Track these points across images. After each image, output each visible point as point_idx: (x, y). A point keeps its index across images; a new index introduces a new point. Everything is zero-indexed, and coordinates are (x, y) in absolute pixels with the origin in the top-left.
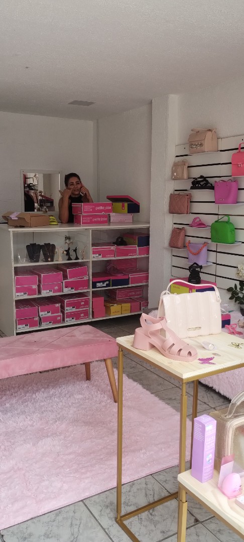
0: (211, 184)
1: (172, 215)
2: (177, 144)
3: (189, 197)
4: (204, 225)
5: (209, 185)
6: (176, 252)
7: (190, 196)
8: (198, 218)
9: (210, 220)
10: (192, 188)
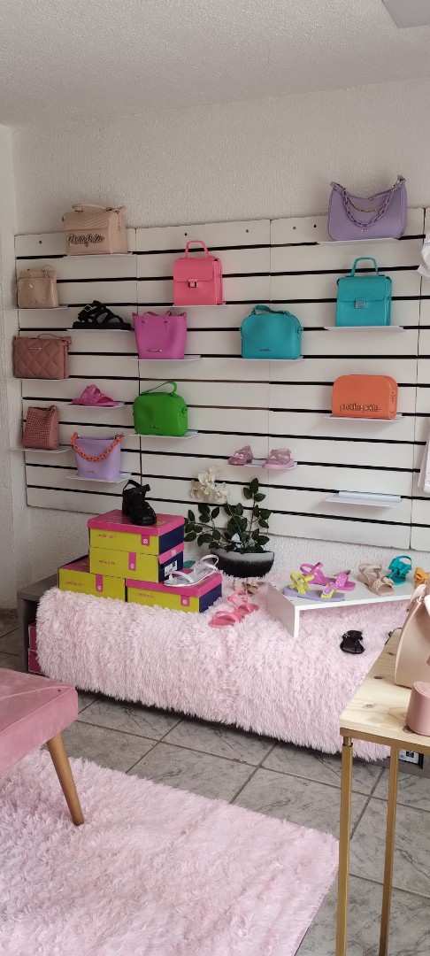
0: (121, 319)
1: (18, 380)
2: (17, 231)
3: (65, 344)
4: (110, 400)
5: (116, 320)
6: (34, 456)
7: (67, 342)
8: (93, 386)
9: (124, 391)
10: (76, 326)
